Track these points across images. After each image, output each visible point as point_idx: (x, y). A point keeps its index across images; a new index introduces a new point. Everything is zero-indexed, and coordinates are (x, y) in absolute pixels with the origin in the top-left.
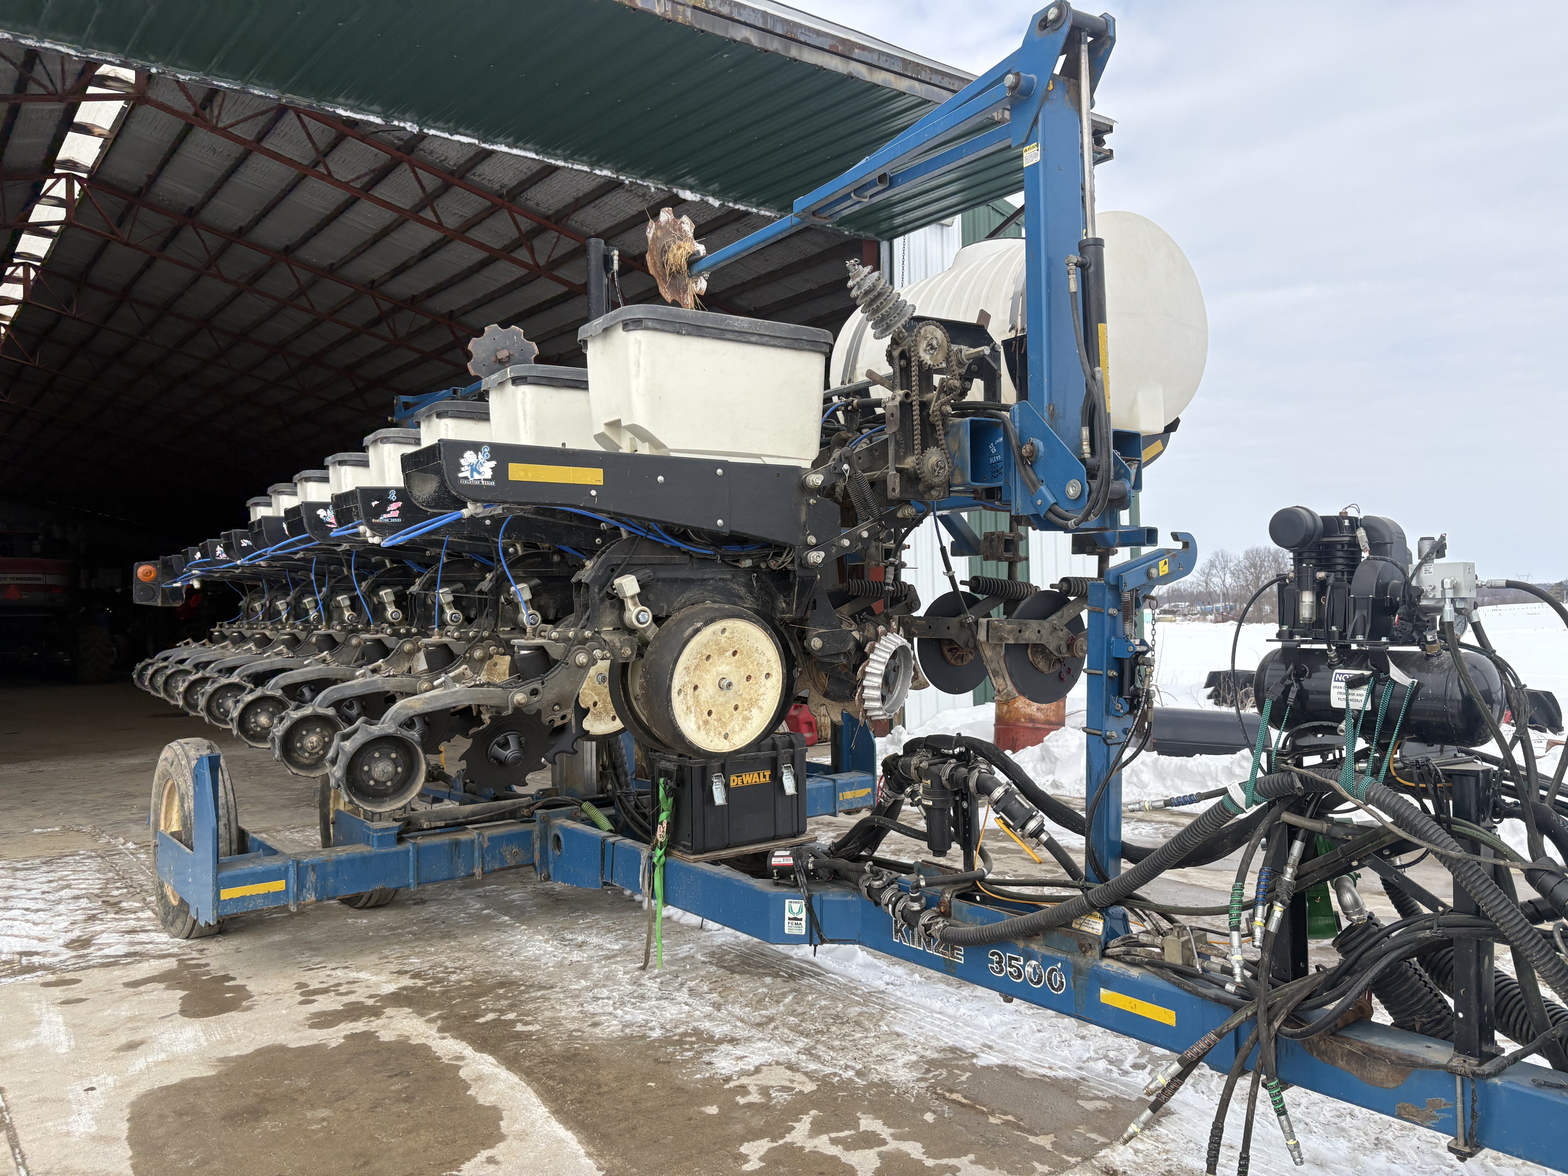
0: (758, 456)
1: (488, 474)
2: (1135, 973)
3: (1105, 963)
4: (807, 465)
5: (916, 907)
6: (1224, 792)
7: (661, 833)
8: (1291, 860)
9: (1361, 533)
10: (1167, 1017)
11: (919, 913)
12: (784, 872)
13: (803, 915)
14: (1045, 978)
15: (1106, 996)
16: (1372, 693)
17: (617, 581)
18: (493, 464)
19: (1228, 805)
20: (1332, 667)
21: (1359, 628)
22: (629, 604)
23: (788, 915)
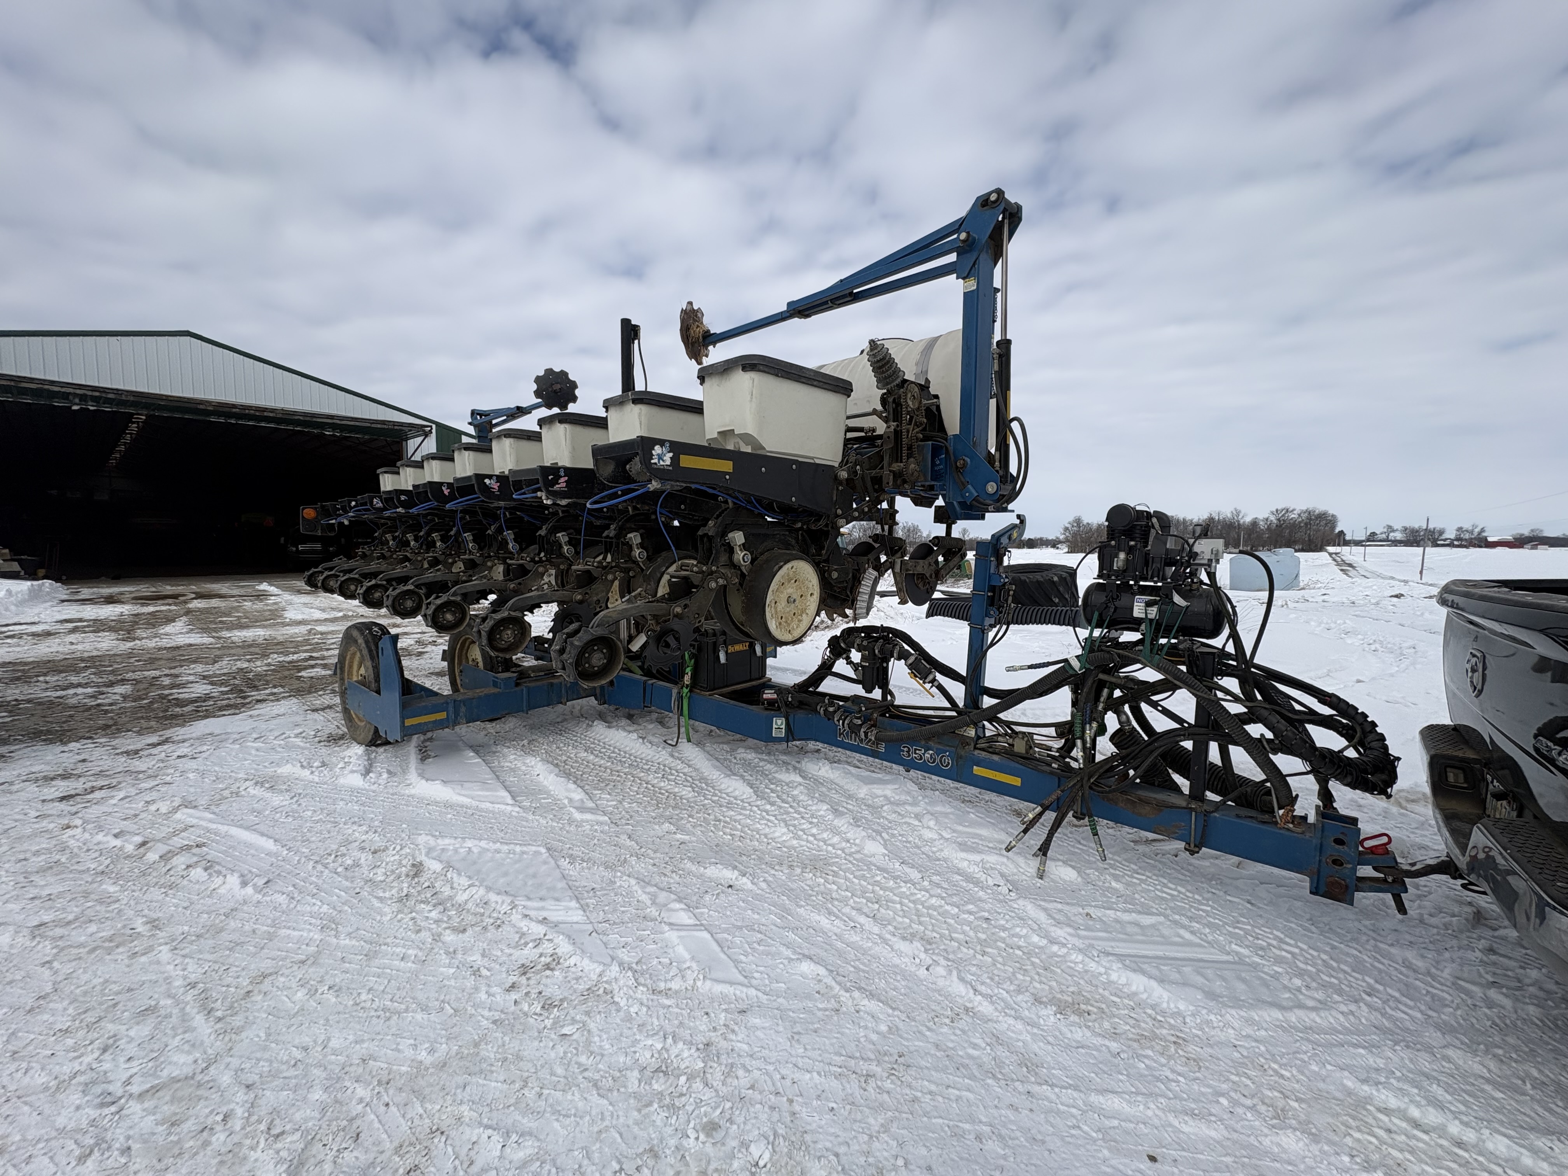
0: (812, 458)
1: (668, 462)
2: (996, 758)
3: (976, 752)
4: (836, 465)
5: (859, 722)
6: (1066, 661)
7: (687, 679)
8: (1102, 699)
9: (1154, 520)
10: (1016, 781)
11: (861, 725)
12: (771, 702)
13: (783, 726)
14: (938, 760)
15: (977, 770)
16: (1160, 610)
17: (730, 535)
18: (671, 455)
19: (1067, 667)
20: (1134, 594)
21: (1156, 574)
22: (737, 549)
23: (774, 726)
